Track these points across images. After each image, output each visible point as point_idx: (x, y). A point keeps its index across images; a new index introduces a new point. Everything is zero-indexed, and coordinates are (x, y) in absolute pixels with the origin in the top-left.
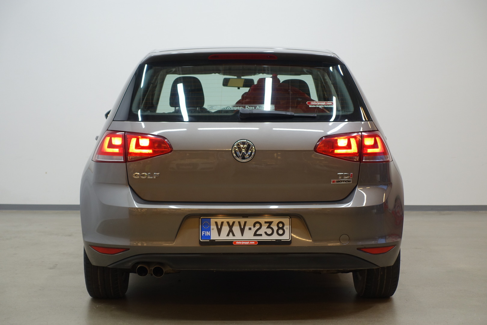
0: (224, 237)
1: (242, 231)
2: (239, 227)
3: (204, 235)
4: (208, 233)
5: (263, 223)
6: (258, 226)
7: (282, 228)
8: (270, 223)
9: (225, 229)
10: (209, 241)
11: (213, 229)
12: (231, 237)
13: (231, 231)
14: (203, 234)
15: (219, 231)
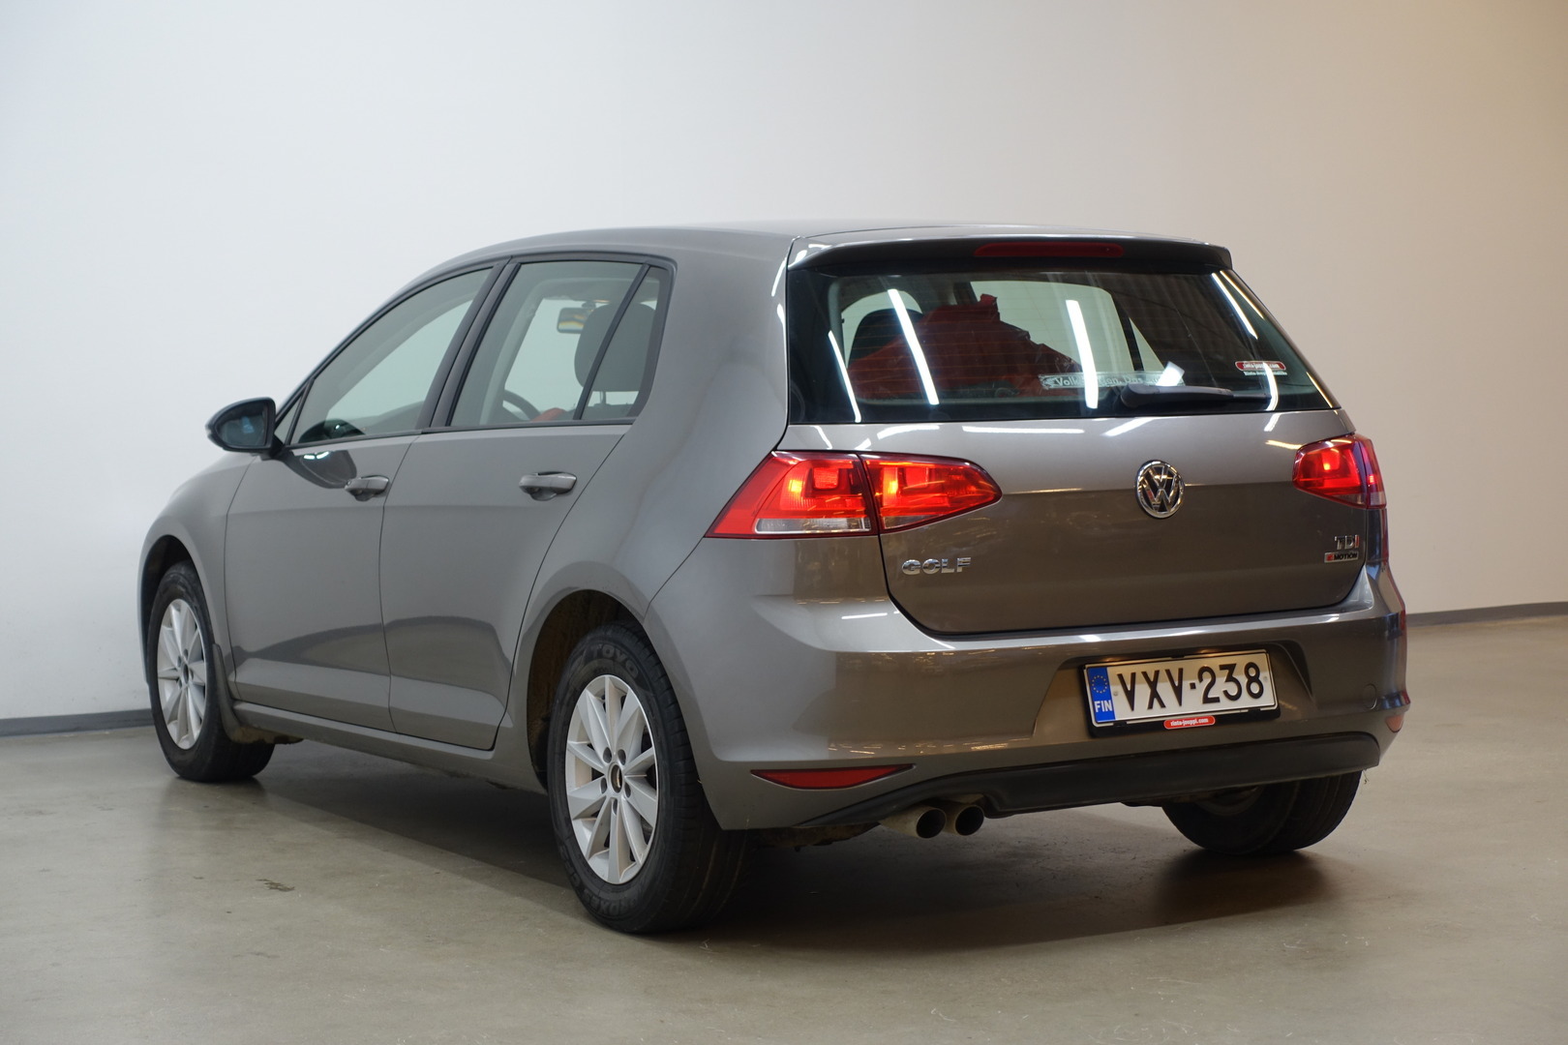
0: (1142, 712)
1: (1178, 691)
2: (1169, 684)
3: (1100, 709)
4: (1106, 706)
5: (1216, 670)
6: (1207, 680)
7: (1255, 679)
8: (1231, 668)
9: (1142, 691)
10: (1112, 724)
11: (1116, 695)
12: (1157, 712)
13: (1155, 695)
14: (1097, 707)
15: (1130, 696)
